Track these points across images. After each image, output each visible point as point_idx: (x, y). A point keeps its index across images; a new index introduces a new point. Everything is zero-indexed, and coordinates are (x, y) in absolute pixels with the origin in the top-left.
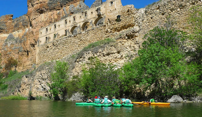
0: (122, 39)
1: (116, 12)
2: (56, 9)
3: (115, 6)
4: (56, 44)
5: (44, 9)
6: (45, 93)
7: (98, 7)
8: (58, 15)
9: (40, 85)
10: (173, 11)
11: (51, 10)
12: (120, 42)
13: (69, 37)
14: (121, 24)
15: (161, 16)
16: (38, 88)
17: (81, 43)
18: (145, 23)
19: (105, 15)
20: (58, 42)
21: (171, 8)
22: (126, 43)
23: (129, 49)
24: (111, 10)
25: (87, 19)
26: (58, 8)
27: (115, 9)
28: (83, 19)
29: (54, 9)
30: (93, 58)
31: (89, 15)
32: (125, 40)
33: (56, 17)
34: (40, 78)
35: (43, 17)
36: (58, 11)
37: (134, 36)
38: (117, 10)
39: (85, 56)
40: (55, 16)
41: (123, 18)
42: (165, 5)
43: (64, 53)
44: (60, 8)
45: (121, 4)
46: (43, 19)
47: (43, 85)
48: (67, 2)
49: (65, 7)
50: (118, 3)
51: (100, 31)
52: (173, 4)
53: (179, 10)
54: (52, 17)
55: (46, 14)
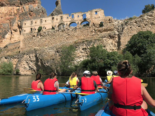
0: (106, 38)
1: (100, 19)
2: (15, 5)
3: (99, 15)
4: (43, 35)
5: (5, 3)
6: (32, 72)
7: (84, 13)
8: (17, 10)
9: (27, 66)
10: (147, 26)
11: (11, 5)
12: (105, 40)
13: (56, 31)
14: (104, 28)
15: (137, 27)
16: (25, 68)
17: (69, 37)
18: (126, 30)
19: (90, 20)
20: (45, 33)
21: (145, 23)
22: (109, 41)
23: (111, 45)
24: (96, 17)
25: (73, 20)
26: (18, 5)
27: (99, 17)
28: (70, 20)
29: (14, 5)
30: (87, 49)
31: (75, 17)
32: (108, 39)
33: (16, 12)
34: (29, 60)
35: (3, 9)
36: (18, 8)
37: (115, 37)
38: (101, 18)
39: (80, 47)
40: (15, 10)
41: (105, 24)
42: (141, 21)
43: (52, 42)
44: (20, 5)
45: (104, 15)
46: (3, 11)
47: (30, 65)
48: (27, 2)
49: (24, 5)
50: (101, 13)
51: (86, 31)
52: (147, 22)
53: (150, 25)
54: (12, 11)
55: (6, 8)
